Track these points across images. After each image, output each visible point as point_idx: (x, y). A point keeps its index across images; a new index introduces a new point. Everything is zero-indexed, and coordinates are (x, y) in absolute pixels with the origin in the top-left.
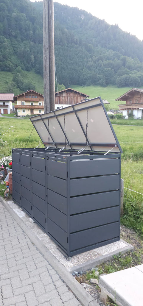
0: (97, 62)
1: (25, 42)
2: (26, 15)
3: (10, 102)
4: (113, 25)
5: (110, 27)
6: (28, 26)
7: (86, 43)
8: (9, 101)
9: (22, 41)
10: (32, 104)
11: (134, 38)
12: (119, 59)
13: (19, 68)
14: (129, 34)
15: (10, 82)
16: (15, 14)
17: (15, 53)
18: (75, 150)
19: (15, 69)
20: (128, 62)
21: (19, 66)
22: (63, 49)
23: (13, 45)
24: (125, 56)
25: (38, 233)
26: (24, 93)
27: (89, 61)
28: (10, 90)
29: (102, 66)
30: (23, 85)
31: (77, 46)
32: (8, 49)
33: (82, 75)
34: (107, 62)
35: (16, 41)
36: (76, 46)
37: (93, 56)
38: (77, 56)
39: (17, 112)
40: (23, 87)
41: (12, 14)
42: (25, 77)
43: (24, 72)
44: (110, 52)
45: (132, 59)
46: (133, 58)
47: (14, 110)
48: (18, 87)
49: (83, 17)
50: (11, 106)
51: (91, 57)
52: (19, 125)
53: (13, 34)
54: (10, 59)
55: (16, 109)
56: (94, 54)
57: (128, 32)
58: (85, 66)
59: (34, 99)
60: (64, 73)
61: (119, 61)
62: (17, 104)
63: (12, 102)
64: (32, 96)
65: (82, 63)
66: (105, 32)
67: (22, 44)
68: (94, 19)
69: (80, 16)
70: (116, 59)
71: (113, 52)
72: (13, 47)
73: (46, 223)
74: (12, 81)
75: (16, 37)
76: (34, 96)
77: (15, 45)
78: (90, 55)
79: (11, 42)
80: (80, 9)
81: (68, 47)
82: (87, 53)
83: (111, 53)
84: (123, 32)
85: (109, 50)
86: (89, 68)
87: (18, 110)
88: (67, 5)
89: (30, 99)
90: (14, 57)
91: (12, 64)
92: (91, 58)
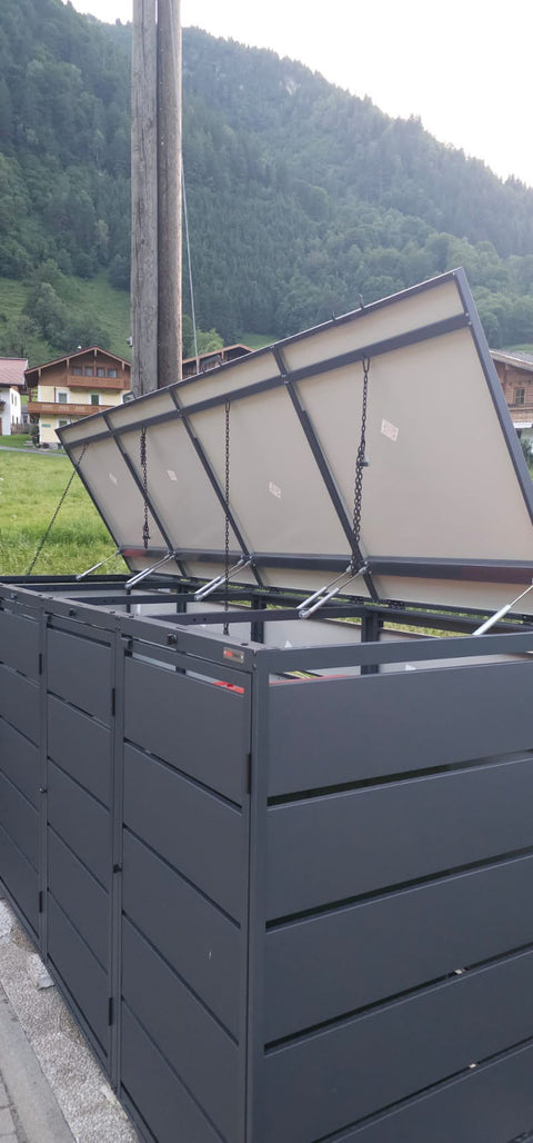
0: (341, 253)
1: (72, 169)
2: (80, 71)
3: (13, 391)
4: (402, 117)
5: (391, 126)
6: (87, 112)
7: (302, 181)
8: (8, 386)
9: (65, 167)
10: (95, 400)
11: (477, 167)
12: (423, 245)
13: (51, 265)
14: (459, 154)
15: (16, 318)
16: (39, 65)
17: (38, 209)
18: (277, 590)
19: (36, 267)
20: (456, 255)
21: (51, 257)
22: (218, 201)
23: (31, 180)
24: (444, 233)
25: (65, 1070)
26: (67, 359)
27: (314, 247)
28: (13, 347)
29: (361, 267)
30: (62, 329)
31: (269, 190)
32: (10, 194)
33: (285, 299)
34: (378, 252)
35: (43, 163)
36: (264, 189)
37: (329, 231)
38: (269, 226)
39: (38, 428)
40: (65, 337)
41: (29, 65)
42: (72, 298)
43: (68, 281)
44: (388, 217)
45: (471, 247)
46: (472, 242)
47: (25, 421)
48: (46, 336)
49: (291, 87)
50: (15, 407)
51: (321, 233)
52: (43, 477)
53: (29, 137)
54: (18, 230)
55: (35, 416)
56: (333, 223)
57: (458, 148)
58: (300, 266)
59: (104, 383)
60: (218, 289)
61: (422, 251)
62: (39, 400)
63: (21, 389)
64: (98, 369)
65: (286, 254)
66: (373, 144)
67: (64, 178)
68: (332, 95)
69: (281, 83)
70: (411, 244)
71: (402, 218)
72: (31, 187)
73: (111, 1024)
74: (23, 312)
75: (39, 149)
76: (102, 368)
77: (37, 178)
78: (319, 224)
79: (24, 167)
80: (281, 58)
81: (234, 192)
82: (306, 216)
83: (395, 221)
84: (439, 146)
85: (387, 209)
86: (313, 274)
87: (41, 423)
88: (235, 40)
89: (87, 381)
90: (30, 226)
91: (21, 250)
92: (320, 238)
